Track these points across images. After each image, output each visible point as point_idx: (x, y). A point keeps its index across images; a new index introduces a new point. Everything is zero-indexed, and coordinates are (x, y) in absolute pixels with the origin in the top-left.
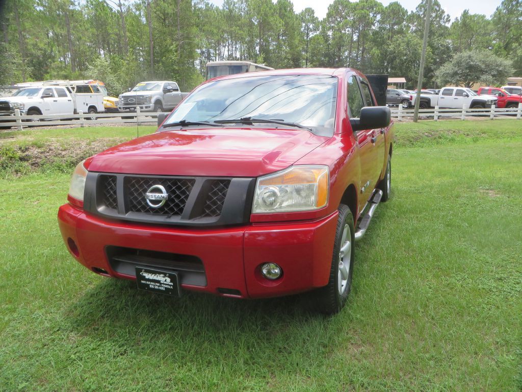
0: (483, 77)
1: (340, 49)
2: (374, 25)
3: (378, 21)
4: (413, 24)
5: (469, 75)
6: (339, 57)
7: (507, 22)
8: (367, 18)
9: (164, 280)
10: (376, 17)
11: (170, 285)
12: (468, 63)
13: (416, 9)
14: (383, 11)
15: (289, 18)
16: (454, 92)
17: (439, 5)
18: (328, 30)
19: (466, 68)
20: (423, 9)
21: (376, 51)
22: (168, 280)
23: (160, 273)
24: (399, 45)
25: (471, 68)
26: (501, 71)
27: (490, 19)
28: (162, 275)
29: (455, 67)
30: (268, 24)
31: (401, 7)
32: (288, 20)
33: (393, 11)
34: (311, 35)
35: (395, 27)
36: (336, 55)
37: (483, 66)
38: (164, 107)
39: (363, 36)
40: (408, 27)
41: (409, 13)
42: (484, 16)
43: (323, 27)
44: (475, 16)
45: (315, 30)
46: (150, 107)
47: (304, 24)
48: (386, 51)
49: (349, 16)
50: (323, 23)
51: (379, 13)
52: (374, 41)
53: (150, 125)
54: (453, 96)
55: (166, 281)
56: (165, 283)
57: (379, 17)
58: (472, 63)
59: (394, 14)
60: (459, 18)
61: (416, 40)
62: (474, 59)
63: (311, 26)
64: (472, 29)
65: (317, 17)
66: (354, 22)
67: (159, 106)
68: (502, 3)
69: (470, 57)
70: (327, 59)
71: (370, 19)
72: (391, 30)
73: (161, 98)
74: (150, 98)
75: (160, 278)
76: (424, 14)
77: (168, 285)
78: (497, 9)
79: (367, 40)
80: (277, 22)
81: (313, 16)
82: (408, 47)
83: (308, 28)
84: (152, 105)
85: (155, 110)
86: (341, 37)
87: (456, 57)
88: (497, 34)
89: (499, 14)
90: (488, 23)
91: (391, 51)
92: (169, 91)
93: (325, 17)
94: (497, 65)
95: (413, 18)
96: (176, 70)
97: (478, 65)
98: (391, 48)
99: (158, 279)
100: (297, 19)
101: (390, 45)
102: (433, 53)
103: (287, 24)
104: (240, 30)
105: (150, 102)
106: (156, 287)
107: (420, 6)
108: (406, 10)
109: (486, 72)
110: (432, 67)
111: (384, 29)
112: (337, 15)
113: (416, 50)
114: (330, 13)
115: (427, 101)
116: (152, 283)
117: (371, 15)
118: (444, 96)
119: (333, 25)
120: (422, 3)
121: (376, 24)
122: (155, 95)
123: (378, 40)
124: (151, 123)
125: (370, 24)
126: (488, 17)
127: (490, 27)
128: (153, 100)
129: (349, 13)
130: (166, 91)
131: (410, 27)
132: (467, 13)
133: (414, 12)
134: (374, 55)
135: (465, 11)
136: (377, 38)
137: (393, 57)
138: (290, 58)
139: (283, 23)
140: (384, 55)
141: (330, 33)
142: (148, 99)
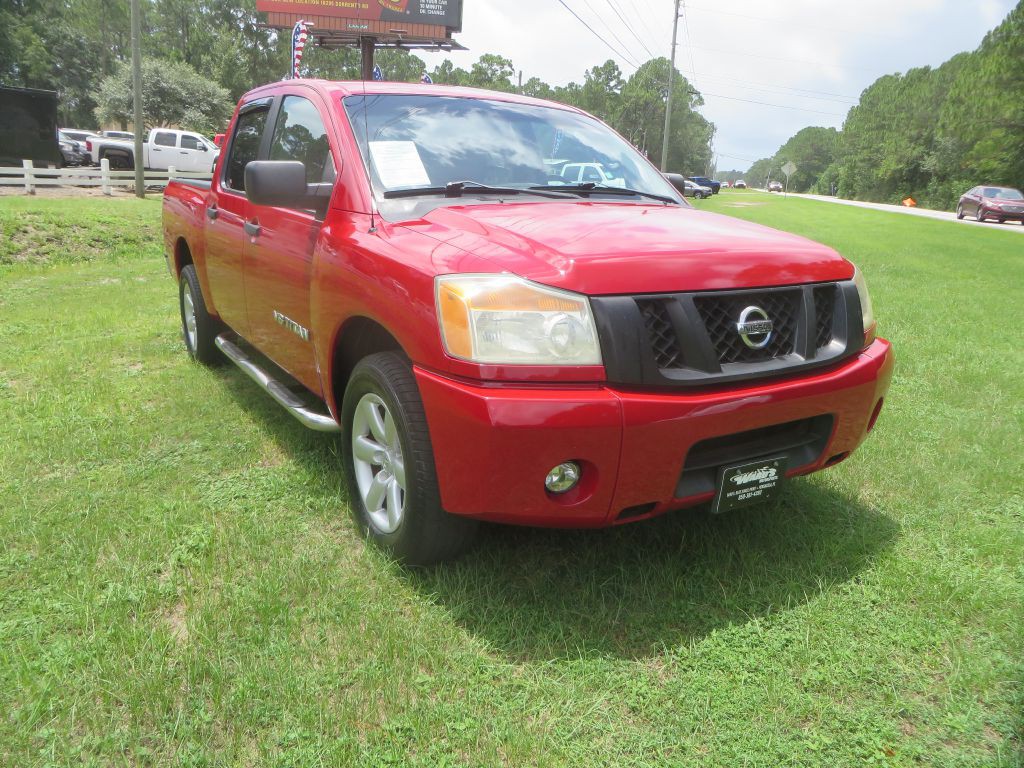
0: (190, 114)
5: (164, 108)
7: (182, 12)
12: (156, 83)
16: (179, 140)
19: (154, 94)
22: (773, 472)
25: (162, 93)
26: (216, 105)
28: (765, 468)
37: (184, 93)
54: (178, 148)
55: (768, 476)
56: (767, 480)
58: (164, 85)
62: (166, 76)
69: (157, 71)
75: (762, 474)
77: (771, 482)
94: (208, 94)
97: (174, 89)
99: (756, 478)
102: (49, 50)
106: (749, 496)
109: (191, 104)
110: (51, 80)
115: (124, 154)
116: (744, 491)
118: (159, 146)
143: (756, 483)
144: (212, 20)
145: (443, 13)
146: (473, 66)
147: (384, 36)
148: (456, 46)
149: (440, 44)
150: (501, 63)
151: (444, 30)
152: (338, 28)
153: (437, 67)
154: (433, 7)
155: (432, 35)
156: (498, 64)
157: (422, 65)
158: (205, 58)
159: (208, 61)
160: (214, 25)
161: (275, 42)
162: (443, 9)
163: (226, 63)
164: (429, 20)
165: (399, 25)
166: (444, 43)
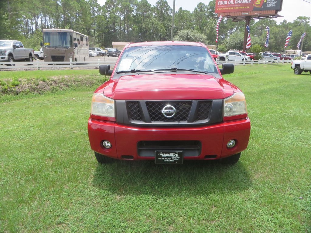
1: (114, 25)
2: (133, 12)
3: (136, 10)
4: (154, 12)
6: (114, 29)
7: (200, 15)
8: (129, 7)
9: (174, 156)
10: (134, 7)
11: (178, 158)
12: (187, 36)
13: (156, 4)
14: (138, 4)
15: (83, 3)
17: (167, 3)
18: (107, 12)
20: (159, 4)
21: (135, 27)
22: (177, 155)
23: (171, 153)
24: (148, 24)
27: (192, 13)
28: (173, 154)
29: (181, 38)
30: (69, 5)
31: (147, 2)
32: (82, 4)
33: (143, 4)
34: (96, 14)
35: (145, 14)
36: (112, 28)
37: (194, 39)
38: (15, 58)
39: (127, 18)
40: (152, 14)
41: (152, 6)
42: (189, 11)
43: (103, 11)
44: (185, 11)
45: (99, 11)
46: (5, 58)
47: (91, 8)
48: (141, 27)
49: (119, 5)
50: (103, 8)
51: (136, 5)
52: (134, 21)
53: (8, 70)
55: (175, 156)
56: (175, 157)
57: (135, 7)
58: (189, 37)
59: (144, 6)
60: (178, 12)
61: (157, 22)
62: (189, 34)
63: (96, 9)
64: (184, 18)
65: (99, 4)
66: (122, 9)
67: (11, 57)
68: (197, 6)
69: (187, 33)
70: (107, 30)
71: (131, 8)
72: (143, 15)
73: (12, 52)
74: (5, 51)
75: (172, 155)
76: (160, 7)
77: (177, 158)
78: (195, 9)
79: (130, 20)
80: (75, 5)
81: (97, 3)
82: (153, 26)
83: (94, 10)
84: (6, 56)
85: (9, 60)
86: (115, 17)
87: (180, 33)
88: (196, 22)
89: (196, 11)
90: (191, 15)
91: (144, 27)
92: (18, 47)
93: (104, 4)
94: (200, 38)
95: (154, 9)
96: (9, 32)
98: (144, 25)
99: (170, 156)
100: (87, 4)
101: (143, 24)
102: (166, 30)
103: (81, 7)
104: (50, 7)
105: (5, 54)
106: (168, 161)
107: (158, 3)
108: (150, 5)
111: (139, 14)
112: (111, 4)
113: (157, 28)
114: (107, 2)
116: (165, 159)
117: (131, 6)
119: (109, 9)
120: (159, 1)
121: (134, 11)
122: (8, 50)
123: (136, 21)
124: (8, 69)
125: (130, 11)
126: (191, 12)
127: (193, 17)
128: (7, 53)
129: (118, 3)
130: (15, 47)
131: (153, 14)
132: (182, 9)
133: (155, 6)
134: (135, 29)
135: (180, 8)
136: (136, 19)
137: (145, 31)
138: (85, 28)
139: (79, 6)
140: (140, 29)
141: (107, 14)
142: (3, 53)
143: (170, 157)
144: (208, 16)
145: (275, 6)
146: (294, 21)
147: (253, 16)
148: (279, 16)
149: (273, 16)
150: (305, 18)
151: (274, 11)
152: (239, 15)
153: (281, 23)
154: (271, 4)
155: (270, 13)
156: (304, 19)
157: (276, 22)
158: (205, 28)
159: (206, 29)
160: (209, 18)
161: (226, 21)
162: (275, 4)
163: (210, 29)
164: (270, 9)
165: (257, 12)
166: (274, 16)
